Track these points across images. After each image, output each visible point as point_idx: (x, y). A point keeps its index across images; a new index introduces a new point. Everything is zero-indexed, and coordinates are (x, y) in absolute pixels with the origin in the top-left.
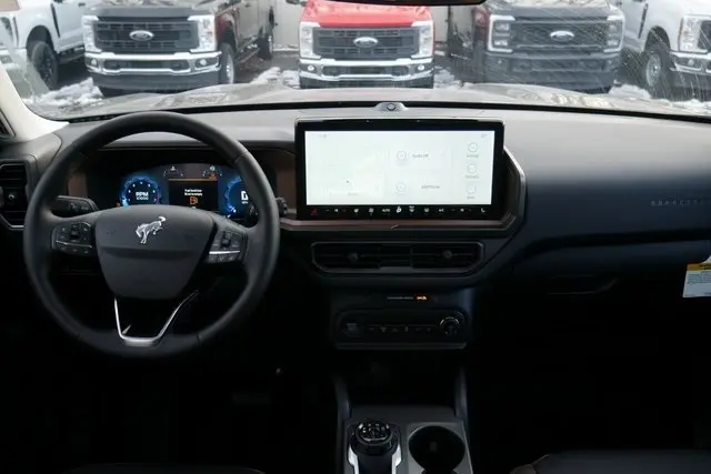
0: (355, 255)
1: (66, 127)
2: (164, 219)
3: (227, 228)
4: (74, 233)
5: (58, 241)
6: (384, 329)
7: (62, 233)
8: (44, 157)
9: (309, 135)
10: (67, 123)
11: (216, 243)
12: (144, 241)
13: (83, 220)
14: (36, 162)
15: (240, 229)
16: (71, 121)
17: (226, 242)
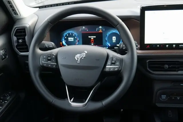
0: (167, 66)
1: (38, 10)
2: (86, 52)
3: (113, 56)
4: (49, 58)
5: (43, 62)
6: (178, 98)
7: (44, 58)
8: (32, 24)
9: (147, 12)
10: (38, 8)
11: (109, 62)
12: (79, 62)
13: (52, 52)
14: (30, 27)
15: (119, 56)
16: (40, 7)
17: (113, 62)
